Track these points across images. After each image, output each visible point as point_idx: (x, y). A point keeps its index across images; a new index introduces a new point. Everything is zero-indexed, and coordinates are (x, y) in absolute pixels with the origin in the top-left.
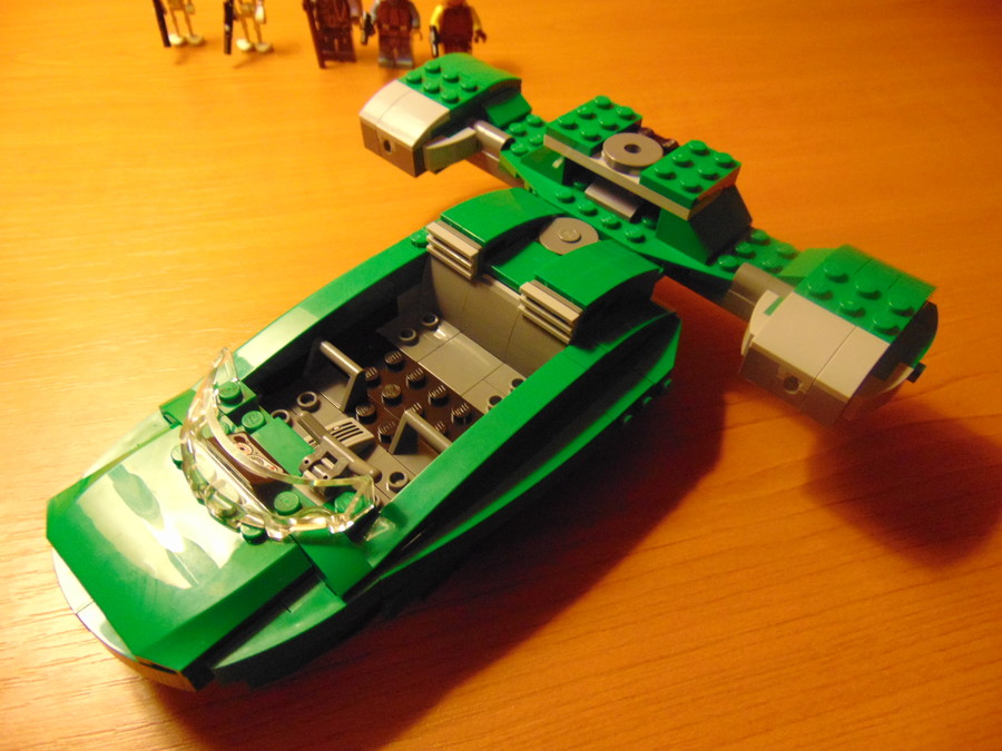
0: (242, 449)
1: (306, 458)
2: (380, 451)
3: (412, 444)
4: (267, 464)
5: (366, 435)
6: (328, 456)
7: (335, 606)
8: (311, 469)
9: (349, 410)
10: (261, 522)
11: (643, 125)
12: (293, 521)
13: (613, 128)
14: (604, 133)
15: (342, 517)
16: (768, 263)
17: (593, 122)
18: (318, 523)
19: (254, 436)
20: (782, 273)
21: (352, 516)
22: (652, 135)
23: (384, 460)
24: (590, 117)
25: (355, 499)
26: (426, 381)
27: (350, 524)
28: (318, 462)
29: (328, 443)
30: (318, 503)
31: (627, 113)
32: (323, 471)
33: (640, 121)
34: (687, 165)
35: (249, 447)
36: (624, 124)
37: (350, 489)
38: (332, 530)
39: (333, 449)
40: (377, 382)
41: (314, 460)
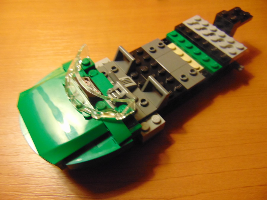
0: (87, 83)
1: (110, 90)
2: (138, 90)
3: (150, 88)
4: (95, 90)
5: (134, 83)
6: (118, 89)
7: (115, 147)
8: (111, 94)
9: (128, 74)
10: (90, 112)
12: (102, 113)
15: (121, 114)
18: (112, 115)
19: (92, 79)
21: (125, 114)
23: (139, 93)
25: (127, 108)
26: (158, 66)
27: (124, 117)
28: (114, 92)
29: (119, 85)
30: (112, 107)
32: (116, 95)
35: (90, 83)
37: (126, 104)
38: (117, 119)
39: (120, 87)
40: (140, 65)
41: (113, 90)
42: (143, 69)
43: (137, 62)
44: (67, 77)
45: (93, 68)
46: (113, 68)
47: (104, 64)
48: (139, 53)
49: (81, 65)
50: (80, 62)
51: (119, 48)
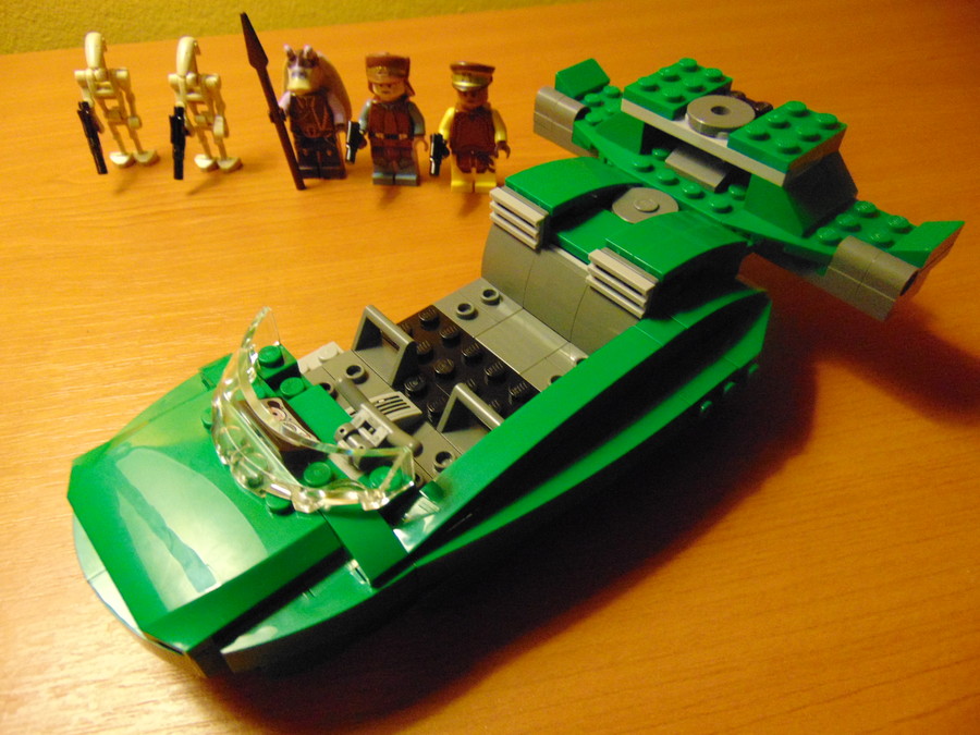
0: (275, 414)
1: (343, 428)
2: (427, 428)
3: (463, 420)
4: (300, 431)
5: (413, 410)
6: (366, 425)
7: (364, 589)
8: (346, 439)
9: (398, 384)
10: (289, 493)
11: (733, 88)
12: (322, 493)
13: (699, 90)
14: (689, 96)
15: (377, 493)
16: (877, 237)
17: (676, 84)
18: (352, 497)
19: (290, 402)
20: (894, 248)
21: (388, 493)
22: (742, 97)
23: (432, 437)
24: (674, 79)
25: (391, 473)
26: (482, 357)
27: (386, 501)
28: (354, 432)
29: (367, 413)
30: (352, 476)
31: (715, 75)
32: (358, 442)
33: (730, 84)
34: (784, 126)
35: (283, 413)
36: (712, 86)
38: (365, 508)
39: (371, 418)
40: (429, 356)
41: (351, 429)
42: (441, 367)
43: (420, 349)
44: (218, 403)
45: (294, 371)
46: (352, 370)
47: (323, 362)
48: (428, 323)
49: (256, 366)
50: (254, 358)
51: (366, 312)
